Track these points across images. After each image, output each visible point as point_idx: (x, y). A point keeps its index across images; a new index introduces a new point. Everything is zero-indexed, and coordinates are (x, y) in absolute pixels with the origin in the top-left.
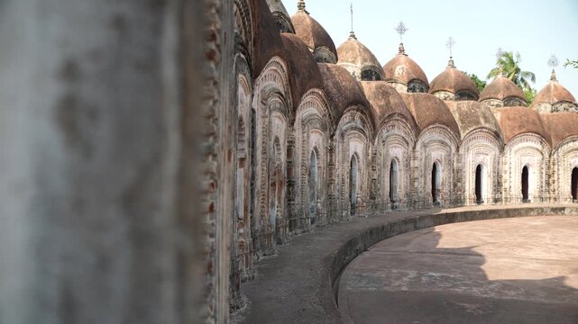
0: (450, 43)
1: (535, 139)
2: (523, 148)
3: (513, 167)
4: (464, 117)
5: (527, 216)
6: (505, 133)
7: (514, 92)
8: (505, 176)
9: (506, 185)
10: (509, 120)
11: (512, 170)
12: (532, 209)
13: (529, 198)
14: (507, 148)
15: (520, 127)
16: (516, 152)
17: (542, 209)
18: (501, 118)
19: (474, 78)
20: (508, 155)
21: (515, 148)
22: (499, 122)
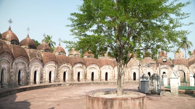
0: (28, 29)
1: (53, 63)
2: (50, 66)
3: (46, 71)
4: (32, 55)
5: (50, 87)
6: (45, 61)
7: (48, 47)
8: (44, 75)
9: (44, 77)
10: (46, 56)
11: (46, 72)
12: (52, 85)
13: (52, 81)
14: (45, 66)
15: (49, 59)
16: (48, 66)
17: (55, 85)
18: (44, 56)
19: (37, 42)
20: (45, 68)
21: (47, 65)
22: (43, 57)
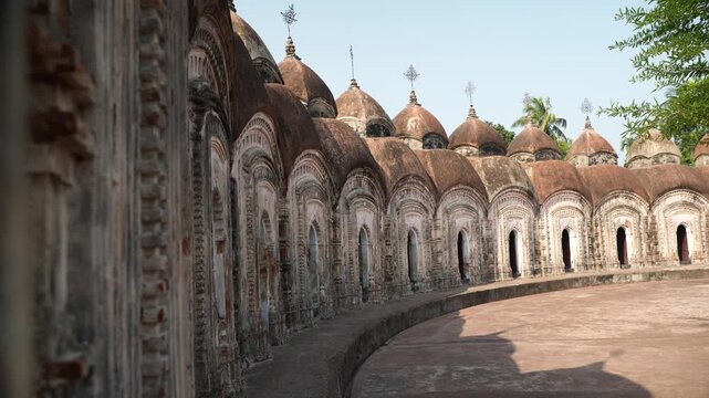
0: (470, 89)
1: (573, 197)
2: (561, 208)
3: (551, 230)
4: (491, 175)
5: (571, 288)
6: (539, 192)
7: (546, 143)
8: (544, 243)
9: (545, 253)
10: (543, 176)
11: (551, 235)
12: (576, 280)
13: (573, 266)
14: (543, 210)
15: (556, 184)
16: (553, 213)
17: (587, 278)
18: (534, 174)
19: (500, 128)
20: (544, 217)
21: (552, 209)
22: (531, 179)
